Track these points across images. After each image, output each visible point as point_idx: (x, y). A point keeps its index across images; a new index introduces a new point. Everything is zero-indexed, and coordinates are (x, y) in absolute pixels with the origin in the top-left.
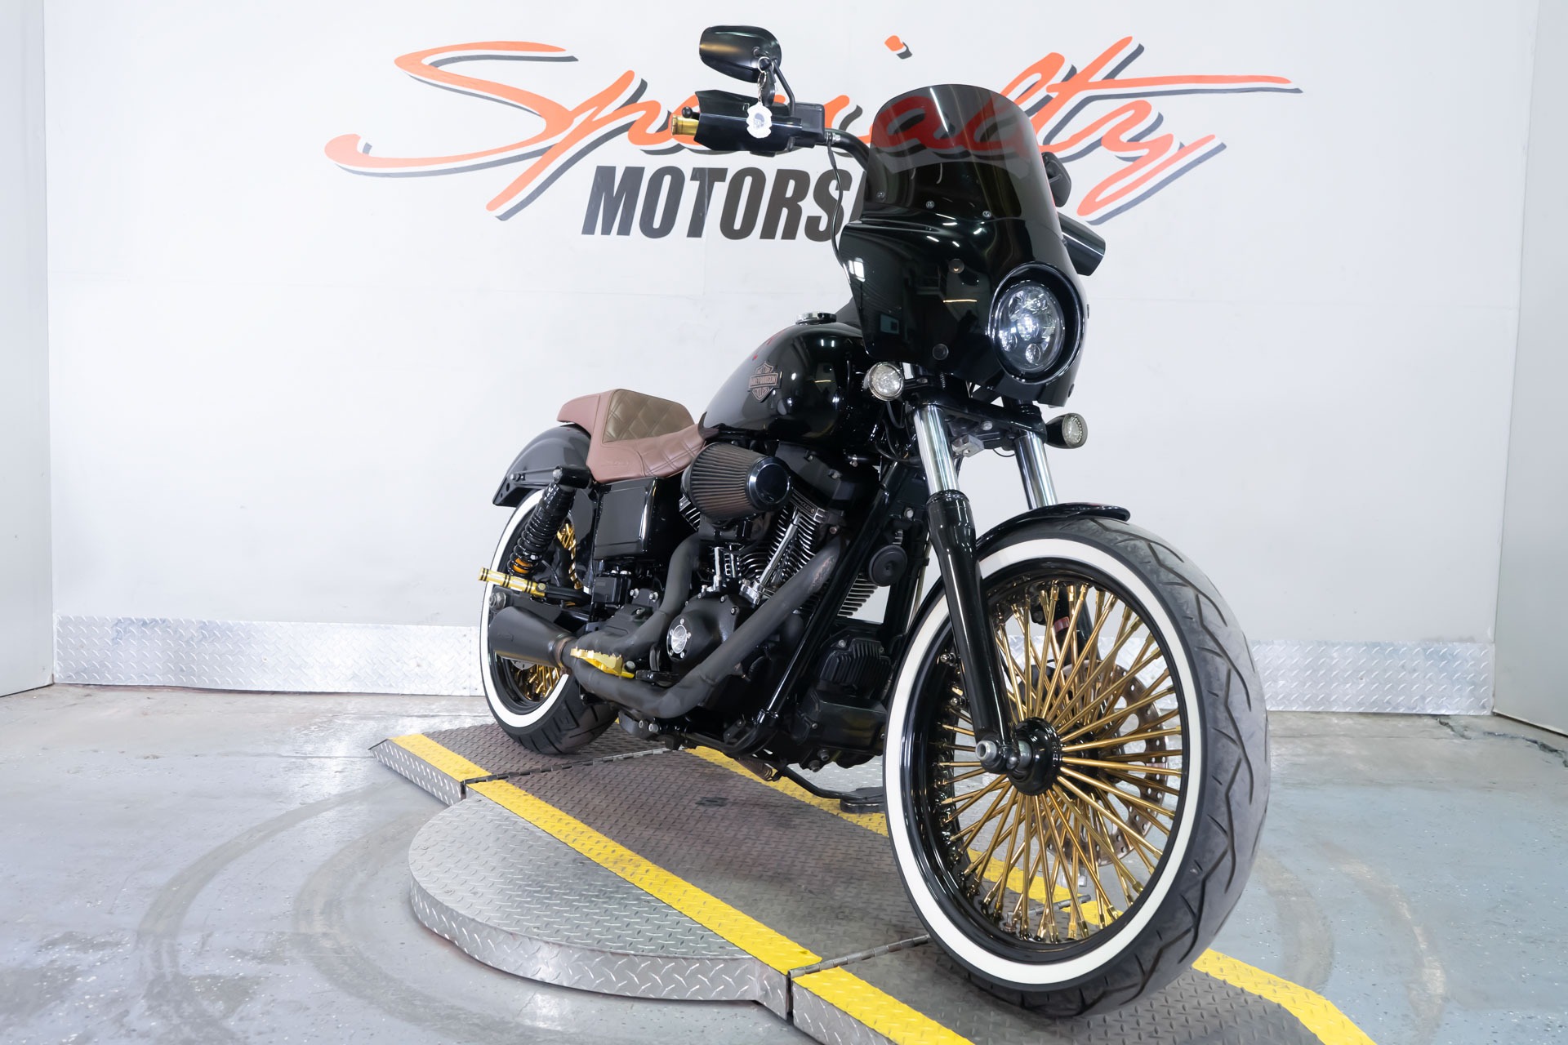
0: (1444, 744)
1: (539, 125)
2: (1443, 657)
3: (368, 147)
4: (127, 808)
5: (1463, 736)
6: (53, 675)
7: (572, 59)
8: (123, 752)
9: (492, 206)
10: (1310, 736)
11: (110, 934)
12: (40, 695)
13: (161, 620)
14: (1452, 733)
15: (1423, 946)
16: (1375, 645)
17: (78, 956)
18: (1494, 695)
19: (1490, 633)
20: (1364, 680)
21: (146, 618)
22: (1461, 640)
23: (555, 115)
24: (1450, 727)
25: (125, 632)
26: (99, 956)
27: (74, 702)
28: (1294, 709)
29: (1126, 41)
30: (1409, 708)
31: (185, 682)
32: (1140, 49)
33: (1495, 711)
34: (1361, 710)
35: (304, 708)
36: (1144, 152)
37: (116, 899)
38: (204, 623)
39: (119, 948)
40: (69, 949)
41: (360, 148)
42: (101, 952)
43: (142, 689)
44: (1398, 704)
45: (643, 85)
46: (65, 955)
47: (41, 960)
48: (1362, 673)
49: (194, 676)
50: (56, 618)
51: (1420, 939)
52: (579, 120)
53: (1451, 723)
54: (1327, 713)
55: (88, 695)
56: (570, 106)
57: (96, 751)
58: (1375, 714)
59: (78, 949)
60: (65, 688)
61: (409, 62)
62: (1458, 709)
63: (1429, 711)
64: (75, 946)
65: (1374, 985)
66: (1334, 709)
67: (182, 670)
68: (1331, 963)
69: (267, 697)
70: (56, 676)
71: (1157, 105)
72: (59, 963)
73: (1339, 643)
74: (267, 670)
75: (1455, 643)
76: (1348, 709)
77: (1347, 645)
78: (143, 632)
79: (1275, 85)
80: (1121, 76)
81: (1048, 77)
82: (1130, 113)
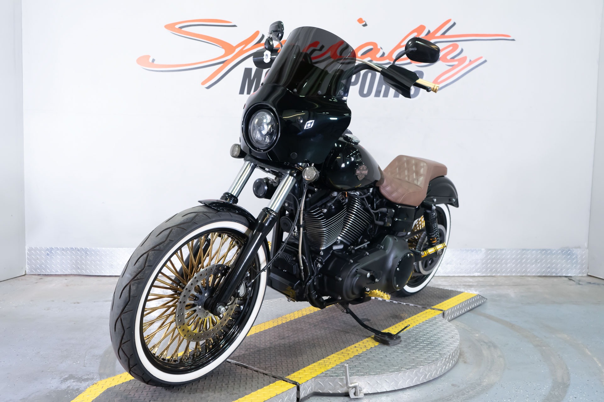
0: (572, 287)
1: (222, 51)
2: (569, 255)
3: (153, 60)
4: (75, 324)
5: (579, 284)
6: (25, 271)
7: (235, 26)
8: (64, 301)
9: (203, 83)
10: (523, 285)
11: (88, 375)
12: (22, 279)
13: (70, 248)
14: (575, 283)
15: (600, 365)
16: (543, 250)
17: (78, 384)
18: (588, 268)
19: (586, 245)
20: (540, 263)
21: (64, 248)
22: (576, 248)
23: (228, 48)
24: (573, 281)
25: (55, 252)
26: (87, 384)
27: (36, 282)
28: (514, 275)
29: (449, 21)
30: (556, 274)
31: (79, 272)
32: (454, 24)
33: (589, 274)
34: (539, 275)
36: (456, 63)
37: (85, 361)
38: (88, 249)
39: (94, 381)
40: (74, 381)
41: (151, 60)
42: (87, 382)
43: (63, 276)
44: (552, 272)
45: (263, 37)
46: (72, 384)
47: (64, 386)
48: (539, 261)
49: (84, 270)
50: (27, 248)
51: (598, 362)
52: (237, 50)
53: (573, 279)
54: (527, 276)
55: (41, 279)
56: (234, 45)
57: (53, 301)
58: (544, 276)
59: (77, 381)
60: (30, 276)
61: (170, 27)
62: (574, 274)
63: (564, 275)
66: (529, 274)
67: (79, 268)
68: (568, 372)
69: (114, 278)
70: (27, 271)
71: (461, 45)
72: (72, 387)
73: (530, 250)
74: (113, 267)
75: (573, 249)
76: (534, 275)
77: (533, 250)
78: (63, 253)
79: (505, 38)
80: (447, 34)
81: (419, 34)
82: (452, 48)
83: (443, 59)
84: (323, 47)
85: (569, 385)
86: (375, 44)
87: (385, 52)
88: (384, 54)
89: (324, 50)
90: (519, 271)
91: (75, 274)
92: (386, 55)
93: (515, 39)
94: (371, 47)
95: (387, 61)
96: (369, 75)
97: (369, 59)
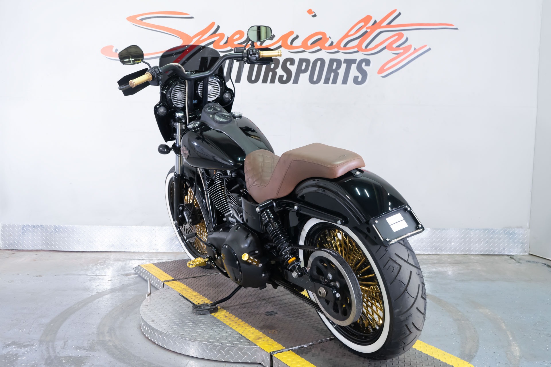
0: (512, 265)
1: (180, 42)
2: (511, 234)
3: (117, 50)
4: (31, 295)
5: (519, 262)
7: (192, 18)
8: (28, 274)
10: (464, 263)
11: (30, 342)
13: (40, 225)
14: (515, 261)
15: (511, 338)
16: (486, 230)
17: (18, 350)
18: (529, 247)
19: (528, 225)
20: (483, 242)
21: (35, 225)
22: (518, 228)
23: (186, 38)
24: (514, 259)
25: (27, 229)
26: (26, 350)
27: (8, 256)
28: (457, 253)
29: (395, 11)
30: (499, 253)
31: (49, 248)
32: (400, 14)
33: (530, 253)
34: (482, 253)
35: (94, 257)
36: (401, 51)
37: (30, 329)
38: (57, 226)
39: (33, 347)
40: (15, 347)
41: (114, 50)
42: (27, 348)
43: (33, 251)
44: (495, 251)
45: (218, 27)
46: (13, 349)
47: (4, 352)
48: (482, 240)
49: (53, 246)
51: (510, 336)
52: (195, 40)
53: (514, 258)
54: (469, 254)
55: (13, 254)
56: (192, 35)
57: (18, 274)
58: (487, 255)
59: (18, 347)
60: (4, 251)
61: (132, 19)
62: (516, 253)
63: (506, 254)
64: (17, 346)
65: (494, 353)
66: (472, 253)
67: (48, 244)
68: (478, 345)
69: (80, 253)
70: (1, 246)
71: (406, 34)
72: (11, 352)
73: (473, 229)
74: (80, 243)
75: (515, 229)
76: (477, 253)
77: (476, 230)
78: (34, 230)
79: (448, 27)
81: (366, 24)
82: (396, 37)
83: (389, 47)
85: (475, 356)
86: (324, 34)
87: (333, 41)
88: (332, 43)
90: (463, 250)
91: (45, 249)
92: (334, 44)
93: (458, 28)
94: (320, 36)
95: (336, 50)
96: (319, 63)
97: (318, 48)
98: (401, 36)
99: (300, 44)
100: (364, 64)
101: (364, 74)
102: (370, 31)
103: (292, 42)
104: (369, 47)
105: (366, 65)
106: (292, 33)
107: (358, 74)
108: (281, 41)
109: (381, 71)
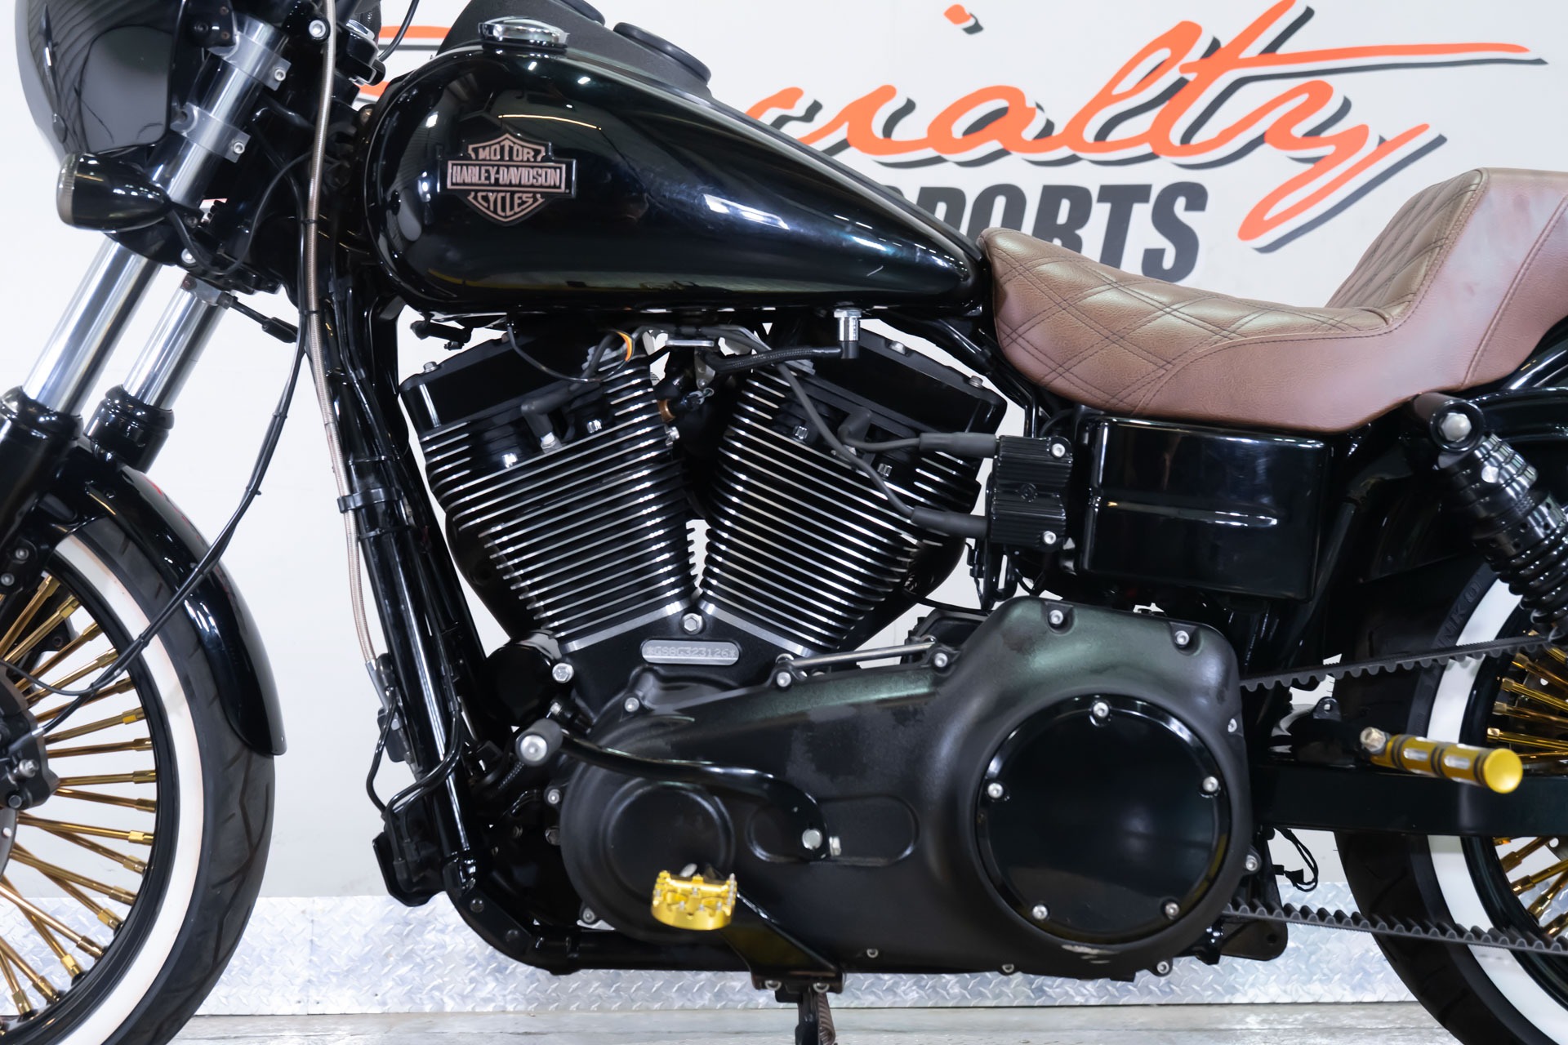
29: (1288, 3)
32: (1308, 14)
71: (1340, 86)
79: (1509, 56)
80: (1286, 48)
81: (1179, 52)
82: (1303, 98)
83: (1278, 136)
84: (815, 108)
86: (1014, 94)
87: (1052, 119)
88: (1049, 127)
89: (821, 120)
92: (1058, 131)
93: (1545, 58)
94: (1000, 103)
95: (1064, 152)
96: (1000, 203)
97: (994, 146)
98: (1321, 95)
99: (922, 134)
100: (1181, 202)
101: (1186, 243)
102: (1197, 79)
103: (888, 129)
104: (1197, 139)
105: (1189, 207)
106: (887, 92)
107: (1159, 241)
108: (846, 126)
109: (1252, 226)
